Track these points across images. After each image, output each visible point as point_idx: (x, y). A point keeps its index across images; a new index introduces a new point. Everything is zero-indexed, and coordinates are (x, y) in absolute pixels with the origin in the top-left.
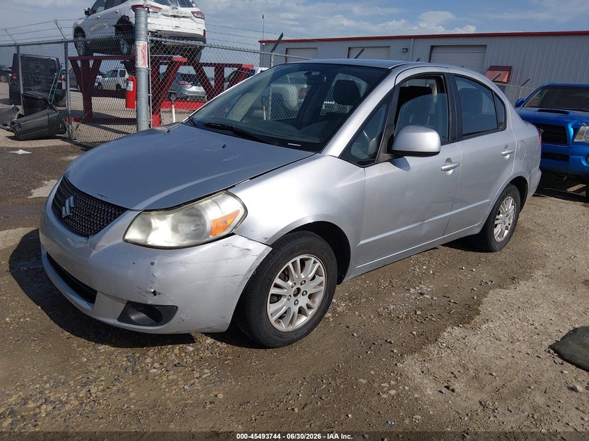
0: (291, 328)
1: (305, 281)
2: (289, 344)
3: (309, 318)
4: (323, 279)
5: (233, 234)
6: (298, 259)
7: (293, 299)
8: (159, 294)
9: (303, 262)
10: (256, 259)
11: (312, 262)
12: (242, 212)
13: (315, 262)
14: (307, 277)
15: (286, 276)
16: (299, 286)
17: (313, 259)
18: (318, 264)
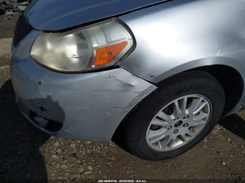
0: (167, 149)
1: (188, 116)
2: (163, 160)
3: (186, 143)
4: (206, 115)
5: (117, 67)
6: (185, 98)
7: (174, 128)
8: (46, 110)
9: (190, 100)
10: (138, 96)
11: (201, 100)
12: (130, 43)
13: (203, 101)
14: (191, 113)
15: (170, 110)
16: (182, 119)
17: (202, 98)
18: (206, 103)
